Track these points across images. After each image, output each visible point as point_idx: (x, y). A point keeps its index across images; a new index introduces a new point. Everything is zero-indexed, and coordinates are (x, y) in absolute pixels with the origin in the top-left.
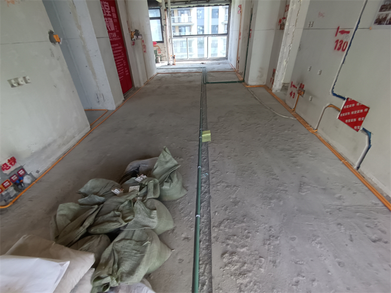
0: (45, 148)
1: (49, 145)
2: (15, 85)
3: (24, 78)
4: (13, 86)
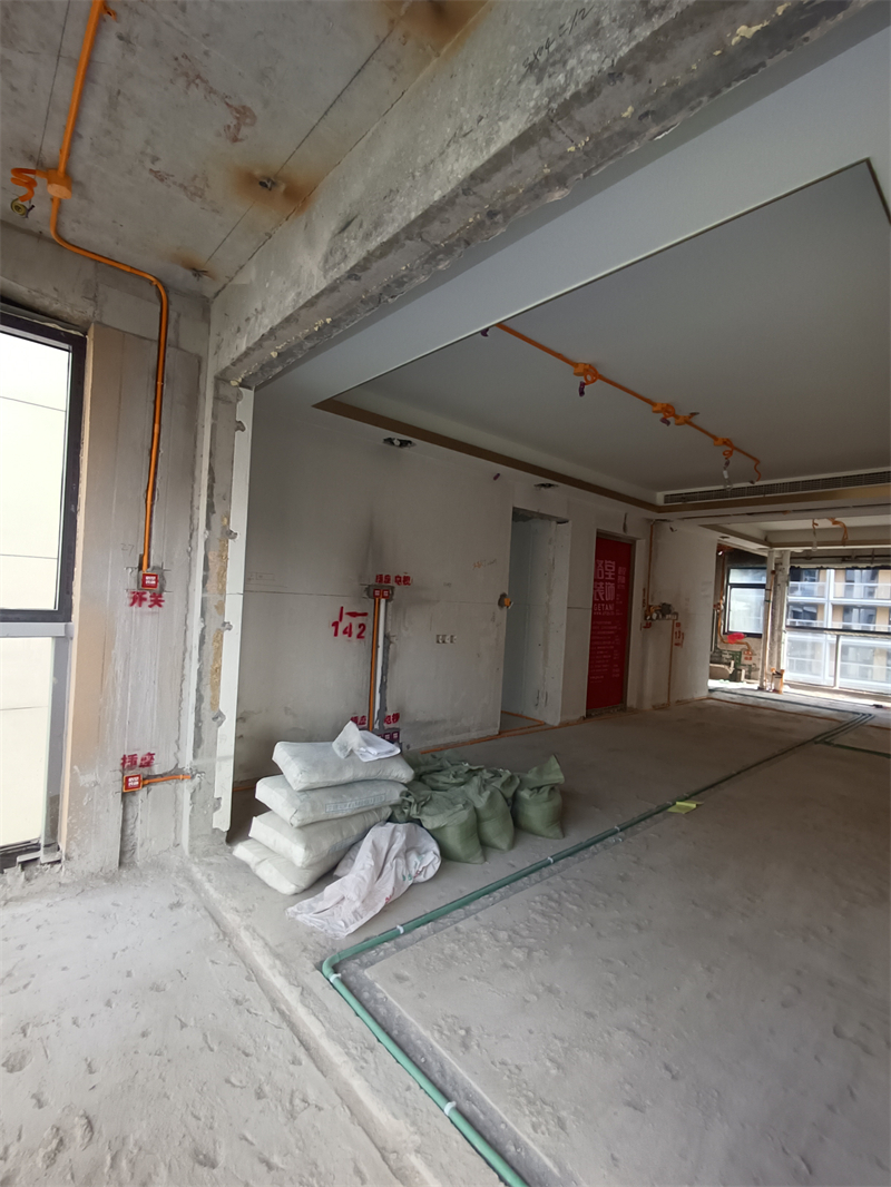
0: (429, 723)
1: (436, 722)
2: (440, 641)
3: (453, 636)
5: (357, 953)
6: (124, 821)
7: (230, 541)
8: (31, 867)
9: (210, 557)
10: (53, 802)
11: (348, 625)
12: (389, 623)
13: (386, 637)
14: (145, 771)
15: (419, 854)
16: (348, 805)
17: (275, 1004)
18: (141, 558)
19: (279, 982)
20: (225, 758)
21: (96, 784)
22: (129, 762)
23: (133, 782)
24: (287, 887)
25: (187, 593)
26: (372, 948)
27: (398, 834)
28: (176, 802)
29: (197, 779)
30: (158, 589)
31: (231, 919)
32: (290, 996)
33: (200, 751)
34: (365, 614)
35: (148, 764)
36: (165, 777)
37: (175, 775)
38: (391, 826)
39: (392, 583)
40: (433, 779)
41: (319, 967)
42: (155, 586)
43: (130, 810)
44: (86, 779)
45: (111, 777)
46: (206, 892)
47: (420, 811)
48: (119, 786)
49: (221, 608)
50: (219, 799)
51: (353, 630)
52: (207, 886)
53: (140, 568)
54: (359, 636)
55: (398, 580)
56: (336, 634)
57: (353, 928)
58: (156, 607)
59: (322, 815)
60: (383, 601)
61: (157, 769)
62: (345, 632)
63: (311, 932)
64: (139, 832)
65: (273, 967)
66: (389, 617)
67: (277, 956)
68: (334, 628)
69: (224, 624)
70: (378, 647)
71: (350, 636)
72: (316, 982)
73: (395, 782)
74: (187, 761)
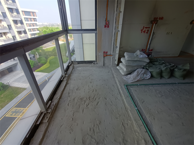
0: (160, 52)
2: (168, 34)
3: (172, 33)
4: (167, 34)
5: (130, 85)
6: (104, 60)
7: (120, 13)
8: (94, 64)
9: (117, 18)
10: (96, 56)
11: (145, 30)
12: (155, 30)
13: (153, 33)
14: (106, 54)
15: (146, 75)
16: (135, 64)
17: (117, 87)
18: (106, 19)
19: (119, 85)
20: (117, 54)
21: (100, 55)
22: (104, 52)
23: (105, 55)
24: (123, 74)
25: (113, 25)
26: (133, 85)
27: (143, 71)
28: (110, 59)
29: (113, 56)
30: (108, 25)
31: (115, 76)
32: (120, 87)
33: (113, 52)
34: (149, 28)
35: (107, 53)
36: (109, 55)
37: (110, 55)
38: (142, 69)
39: (158, 19)
40: (154, 63)
41: (124, 85)
42: (108, 24)
43: (104, 59)
44: (99, 54)
45: (102, 54)
46: (113, 72)
47: (149, 68)
48: (103, 55)
49: (118, 28)
50: (116, 60)
51: (146, 31)
52: (113, 71)
53: (106, 21)
54: (147, 33)
55: (160, 19)
56: (142, 32)
57: (131, 82)
58: (108, 28)
59: (130, 65)
60: (154, 24)
61: (108, 54)
62: (144, 32)
63: (125, 81)
64: (106, 62)
65: (118, 83)
66: (155, 28)
67: (119, 82)
68: (141, 31)
69: (118, 31)
70: (151, 35)
71: (145, 33)
72: (123, 87)
73: (145, 62)
74: (112, 54)
